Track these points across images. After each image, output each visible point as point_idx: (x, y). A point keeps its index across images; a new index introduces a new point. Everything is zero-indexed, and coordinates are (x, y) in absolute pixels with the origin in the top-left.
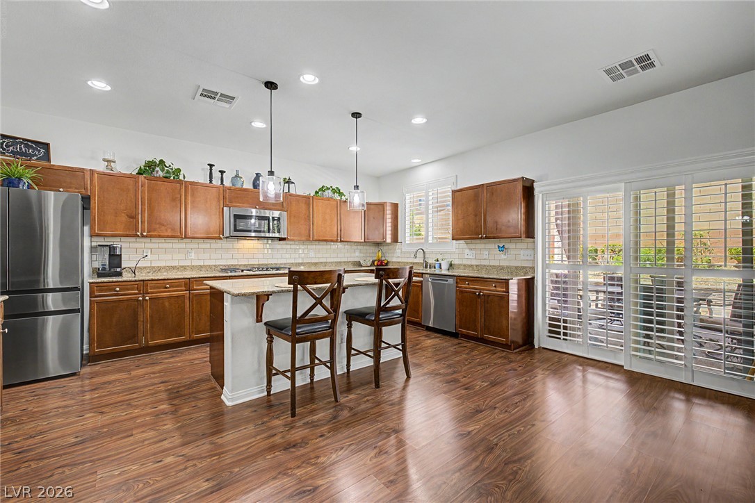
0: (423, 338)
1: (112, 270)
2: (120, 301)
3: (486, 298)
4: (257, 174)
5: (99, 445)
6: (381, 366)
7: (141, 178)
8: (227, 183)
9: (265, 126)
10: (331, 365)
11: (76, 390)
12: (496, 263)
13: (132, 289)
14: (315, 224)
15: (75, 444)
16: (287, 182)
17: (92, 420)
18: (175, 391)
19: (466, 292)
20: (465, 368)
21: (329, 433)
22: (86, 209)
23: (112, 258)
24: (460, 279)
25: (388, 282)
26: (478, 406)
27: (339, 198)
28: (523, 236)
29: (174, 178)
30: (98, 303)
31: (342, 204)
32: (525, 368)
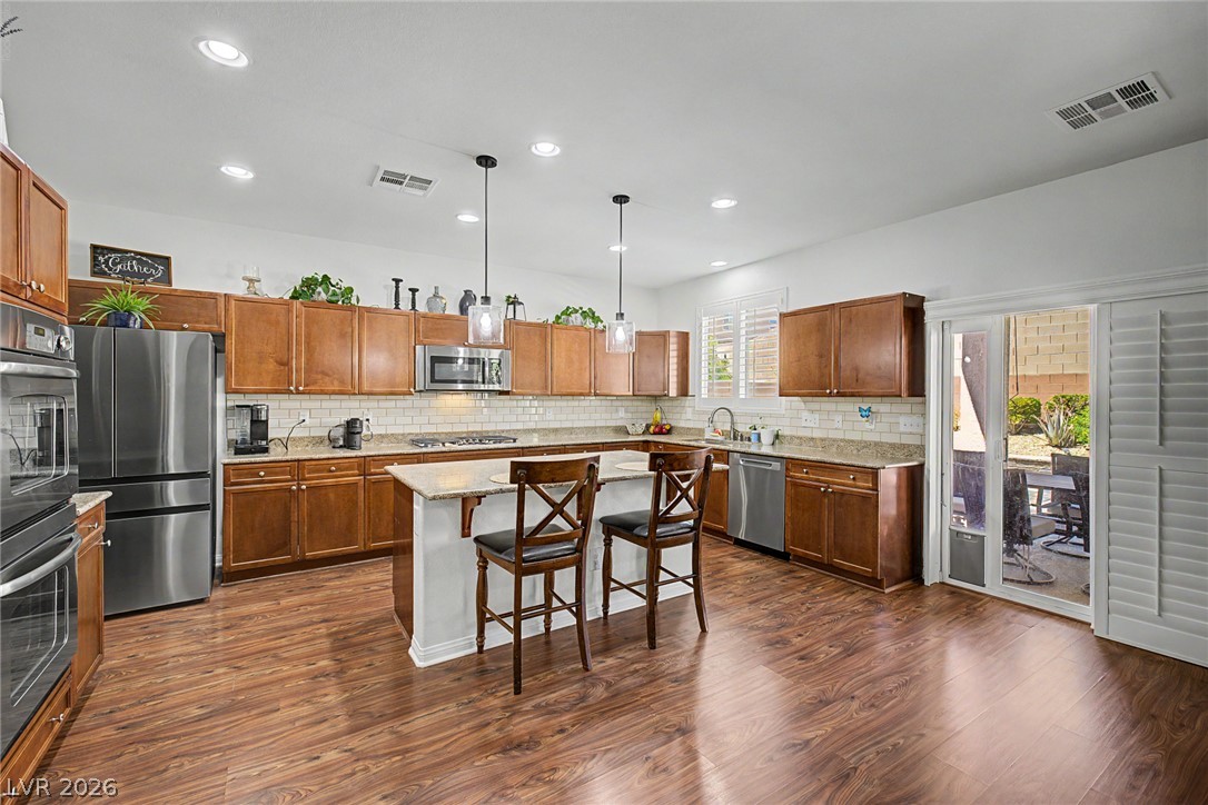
0: (730, 559)
1: (255, 444)
2: (266, 491)
3: (837, 497)
4: (466, 292)
5: (231, 722)
6: (659, 607)
7: (297, 304)
8: (421, 307)
9: (476, 219)
10: (578, 609)
11: (203, 627)
12: (856, 436)
13: (283, 473)
14: (555, 369)
15: (200, 719)
16: (513, 303)
17: (226, 681)
18: (342, 636)
19: (804, 485)
20: (801, 618)
21: (573, 726)
22: (220, 352)
23: (255, 426)
24: (791, 463)
25: (671, 476)
26: (824, 692)
27: (593, 326)
28: (904, 394)
29: (343, 302)
30: (236, 494)
31: (598, 335)
32: (906, 622)
